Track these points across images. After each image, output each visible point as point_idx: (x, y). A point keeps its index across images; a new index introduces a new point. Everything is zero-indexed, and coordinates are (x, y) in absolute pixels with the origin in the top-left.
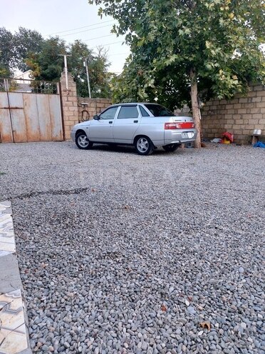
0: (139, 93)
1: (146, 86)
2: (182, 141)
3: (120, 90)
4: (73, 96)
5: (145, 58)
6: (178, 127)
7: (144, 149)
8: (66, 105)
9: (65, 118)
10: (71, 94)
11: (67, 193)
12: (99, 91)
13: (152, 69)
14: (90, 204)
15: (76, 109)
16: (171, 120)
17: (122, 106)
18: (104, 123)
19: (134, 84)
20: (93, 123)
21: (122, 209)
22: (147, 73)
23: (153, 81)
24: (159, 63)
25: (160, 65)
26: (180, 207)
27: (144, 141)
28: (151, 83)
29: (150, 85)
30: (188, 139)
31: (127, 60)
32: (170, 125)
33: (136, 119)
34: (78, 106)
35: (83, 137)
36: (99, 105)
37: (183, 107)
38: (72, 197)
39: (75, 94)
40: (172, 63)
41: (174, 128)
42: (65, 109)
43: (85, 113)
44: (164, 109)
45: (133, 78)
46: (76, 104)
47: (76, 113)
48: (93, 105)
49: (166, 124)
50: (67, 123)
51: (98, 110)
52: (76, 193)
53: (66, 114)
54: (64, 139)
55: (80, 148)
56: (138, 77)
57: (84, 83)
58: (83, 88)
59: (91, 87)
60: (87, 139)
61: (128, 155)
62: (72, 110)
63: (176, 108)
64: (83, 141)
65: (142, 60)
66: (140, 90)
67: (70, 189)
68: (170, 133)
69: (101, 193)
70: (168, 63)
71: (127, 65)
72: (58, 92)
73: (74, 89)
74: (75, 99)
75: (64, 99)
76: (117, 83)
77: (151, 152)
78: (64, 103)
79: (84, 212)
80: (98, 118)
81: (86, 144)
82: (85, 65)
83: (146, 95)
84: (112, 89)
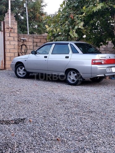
0: (70, 33)
1: (76, 27)
2: (106, 75)
3: (55, 30)
4: (14, 33)
5: (76, 5)
6: (103, 62)
7: (73, 81)
8: (8, 40)
9: (7, 51)
10: (12, 30)
11: (8, 123)
12: (36, 26)
13: (82, 13)
14: (27, 134)
15: (16, 43)
16: (97, 57)
17: (56, 44)
18: (40, 57)
19: (66, 26)
20: (30, 57)
21: (55, 140)
22: (77, 17)
23: (82, 23)
24: (88, 9)
25: (89, 11)
26: (105, 140)
27: (74, 73)
28: (81, 25)
29: (79, 27)
30: (112, 72)
31: (61, 6)
32: (96, 61)
33: (67, 55)
34: (18, 41)
35: (21, 68)
36: (36, 40)
37: (107, 44)
38: (12, 126)
39: (16, 31)
40: (99, 10)
41: (100, 64)
42: (7, 43)
43: (24, 47)
44: (91, 47)
45: (66, 20)
46: (16, 39)
47: (16, 47)
48: (31, 40)
49: (93, 60)
50: (8, 55)
51: (35, 44)
52: (15, 123)
53: (7, 47)
54: (5, 68)
55: (19, 77)
56: (70, 19)
57: (24, 20)
58: (23, 24)
59: (30, 23)
60: (24, 70)
61: (59, 85)
62: (13, 44)
63: (101, 45)
64: (21, 72)
65: (74, 6)
66: (71, 31)
67: (10, 119)
68: (96, 68)
69: (37, 124)
70: (95, 9)
71: (61, 10)
72: (2, 29)
73: (16, 27)
74: (16, 35)
75: (7, 35)
76: (52, 25)
77: (79, 83)
78: (6, 38)
79: (22, 142)
80: (35, 53)
81: (23, 74)
82: (25, 6)
83: (76, 35)
84: (48, 29)
